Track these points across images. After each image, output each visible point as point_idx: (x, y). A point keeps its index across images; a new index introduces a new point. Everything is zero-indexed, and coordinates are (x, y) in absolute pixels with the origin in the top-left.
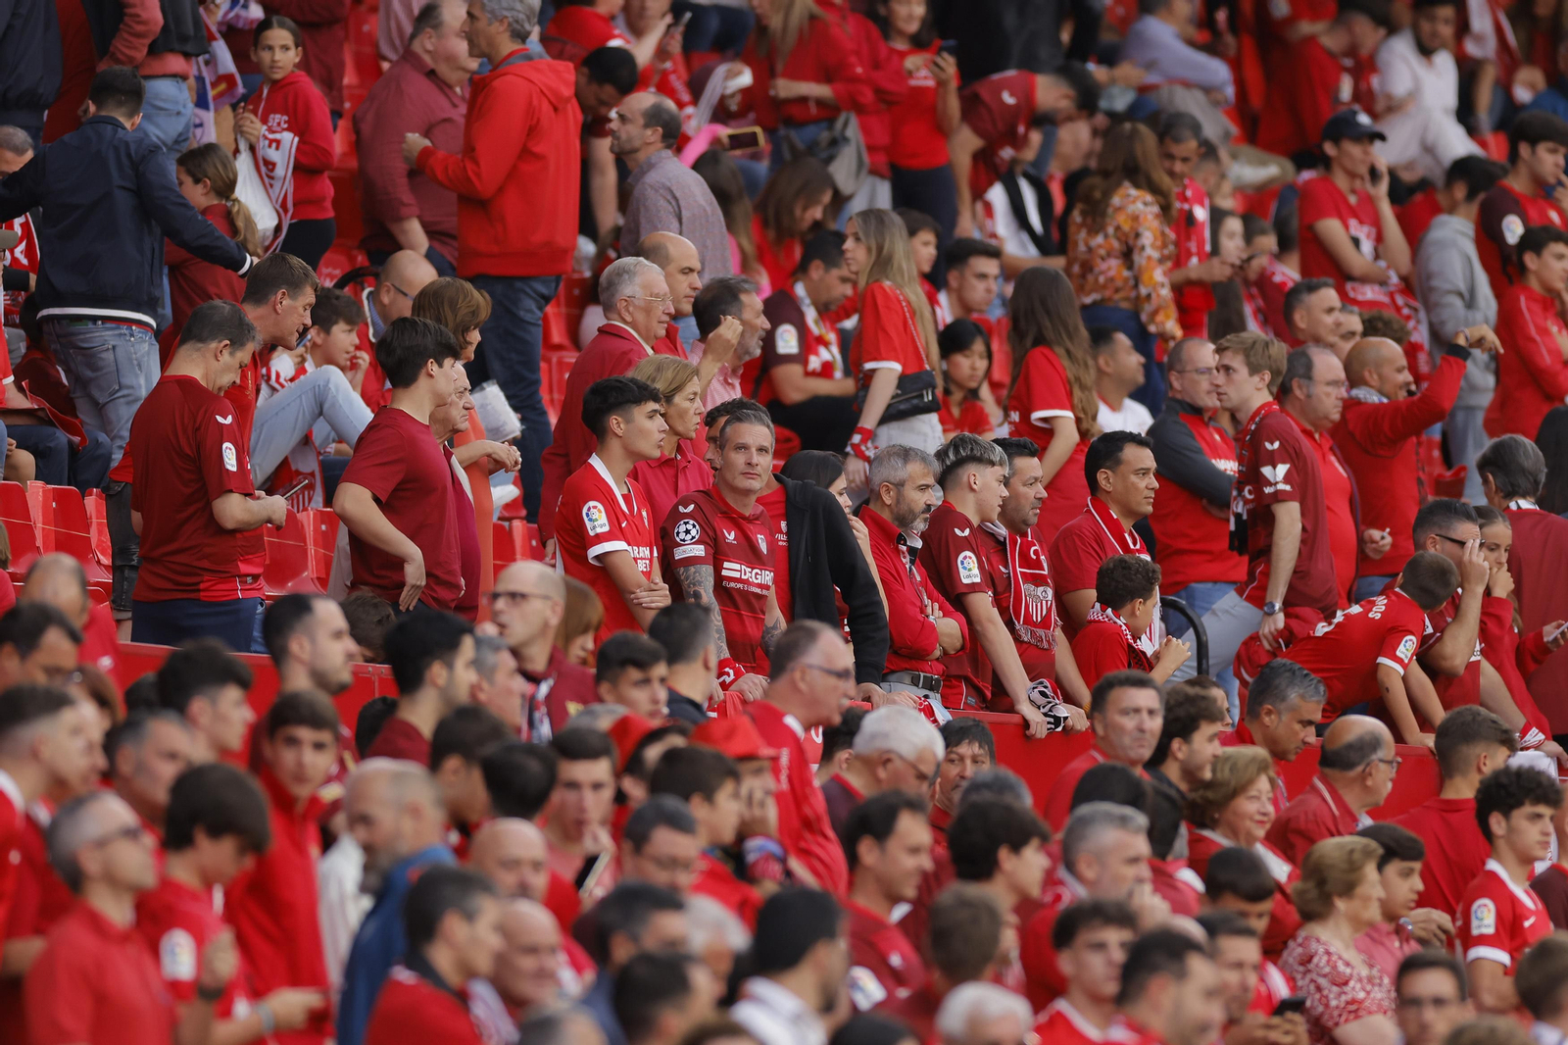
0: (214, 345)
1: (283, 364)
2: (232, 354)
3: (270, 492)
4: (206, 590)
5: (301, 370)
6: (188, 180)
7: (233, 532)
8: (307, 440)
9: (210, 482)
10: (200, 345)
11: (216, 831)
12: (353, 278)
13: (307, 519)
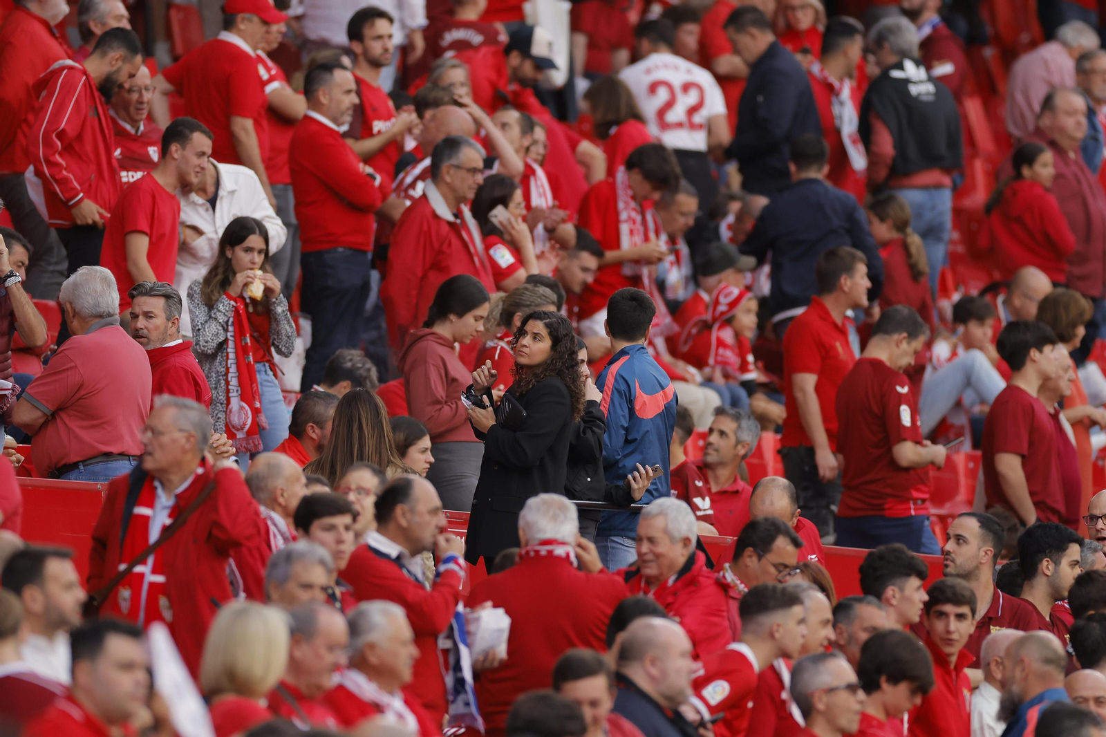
0: (896, 337)
1: (942, 349)
2: (909, 343)
3: (934, 442)
4: (890, 509)
5: (954, 354)
6: (876, 221)
7: (907, 469)
8: (958, 404)
9: (891, 433)
10: (886, 337)
11: (895, 680)
12: (992, 289)
13: (960, 460)
